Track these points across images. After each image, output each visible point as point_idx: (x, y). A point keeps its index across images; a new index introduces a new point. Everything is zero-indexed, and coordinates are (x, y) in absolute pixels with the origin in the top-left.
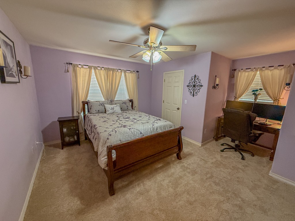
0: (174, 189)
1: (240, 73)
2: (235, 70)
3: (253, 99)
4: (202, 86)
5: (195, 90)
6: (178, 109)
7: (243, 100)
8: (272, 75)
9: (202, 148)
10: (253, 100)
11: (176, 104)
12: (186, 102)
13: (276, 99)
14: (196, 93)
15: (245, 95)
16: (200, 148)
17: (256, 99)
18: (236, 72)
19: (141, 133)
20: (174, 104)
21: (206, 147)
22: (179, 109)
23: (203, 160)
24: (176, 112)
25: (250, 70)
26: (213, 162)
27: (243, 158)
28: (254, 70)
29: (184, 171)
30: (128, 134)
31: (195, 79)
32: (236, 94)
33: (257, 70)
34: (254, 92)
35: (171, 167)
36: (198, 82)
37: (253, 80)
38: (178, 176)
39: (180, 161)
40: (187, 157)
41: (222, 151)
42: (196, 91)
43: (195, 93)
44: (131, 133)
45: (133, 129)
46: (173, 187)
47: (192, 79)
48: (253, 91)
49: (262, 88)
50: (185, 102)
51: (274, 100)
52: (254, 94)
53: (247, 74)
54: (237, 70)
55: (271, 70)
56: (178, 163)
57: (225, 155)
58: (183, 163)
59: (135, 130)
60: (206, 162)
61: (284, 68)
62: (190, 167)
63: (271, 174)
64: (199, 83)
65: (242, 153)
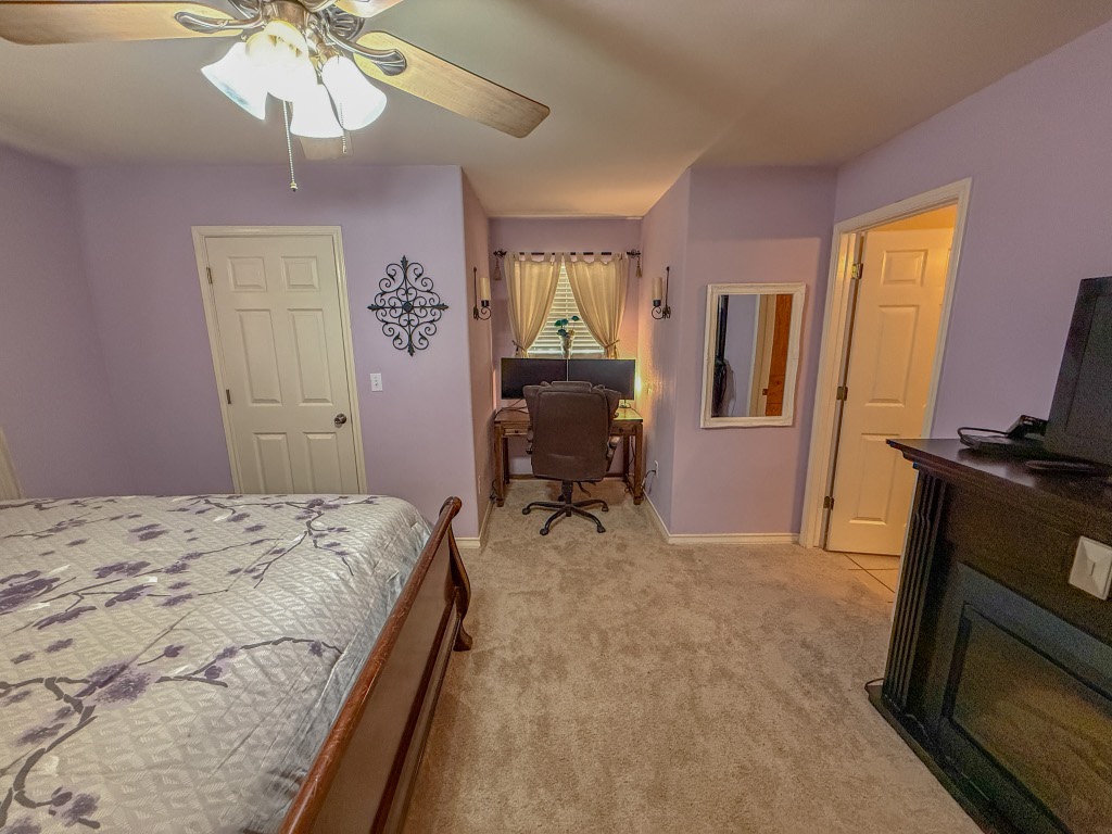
0: (576, 798)
1: (517, 265)
2: (503, 254)
3: (559, 348)
4: (442, 307)
5: (414, 323)
6: (341, 421)
7: (540, 351)
8: (593, 276)
9: (488, 551)
10: (562, 351)
11: (325, 400)
12: (380, 382)
13: (609, 345)
14: (423, 338)
15: (540, 338)
16: (484, 557)
17: (566, 347)
18: (506, 262)
19: (316, 649)
20: (306, 401)
21: (495, 544)
22: (344, 421)
23: (532, 593)
24: (329, 437)
25: (542, 258)
26: (561, 584)
27: (601, 529)
28: (553, 259)
29: (525, 684)
30: (229, 729)
31: (405, 277)
32: (518, 337)
33: (558, 261)
34: (560, 327)
35: (469, 711)
36: (426, 289)
37: (553, 289)
38: (528, 726)
39: (474, 651)
40: (482, 620)
41: (545, 532)
42: (421, 329)
43: (416, 337)
44: (245, 697)
45: (243, 655)
46: (565, 796)
47: (392, 277)
48: (558, 324)
49: (578, 313)
50: (373, 383)
51: (606, 348)
52: (562, 332)
53: (536, 269)
54: (509, 255)
55: (589, 264)
56: (478, 668)
57: (562, 543)
58: (491, 652)
59: (260, 653)
60: (545, 596)
61: (613, 260)
62: (529, 652)
63: (675, 539)
64: (429, 296)
65: (589, 511)
